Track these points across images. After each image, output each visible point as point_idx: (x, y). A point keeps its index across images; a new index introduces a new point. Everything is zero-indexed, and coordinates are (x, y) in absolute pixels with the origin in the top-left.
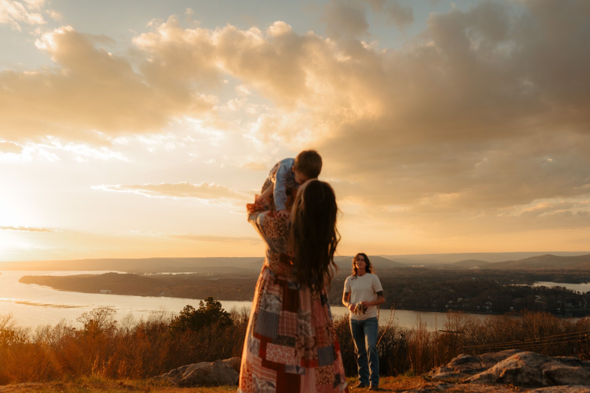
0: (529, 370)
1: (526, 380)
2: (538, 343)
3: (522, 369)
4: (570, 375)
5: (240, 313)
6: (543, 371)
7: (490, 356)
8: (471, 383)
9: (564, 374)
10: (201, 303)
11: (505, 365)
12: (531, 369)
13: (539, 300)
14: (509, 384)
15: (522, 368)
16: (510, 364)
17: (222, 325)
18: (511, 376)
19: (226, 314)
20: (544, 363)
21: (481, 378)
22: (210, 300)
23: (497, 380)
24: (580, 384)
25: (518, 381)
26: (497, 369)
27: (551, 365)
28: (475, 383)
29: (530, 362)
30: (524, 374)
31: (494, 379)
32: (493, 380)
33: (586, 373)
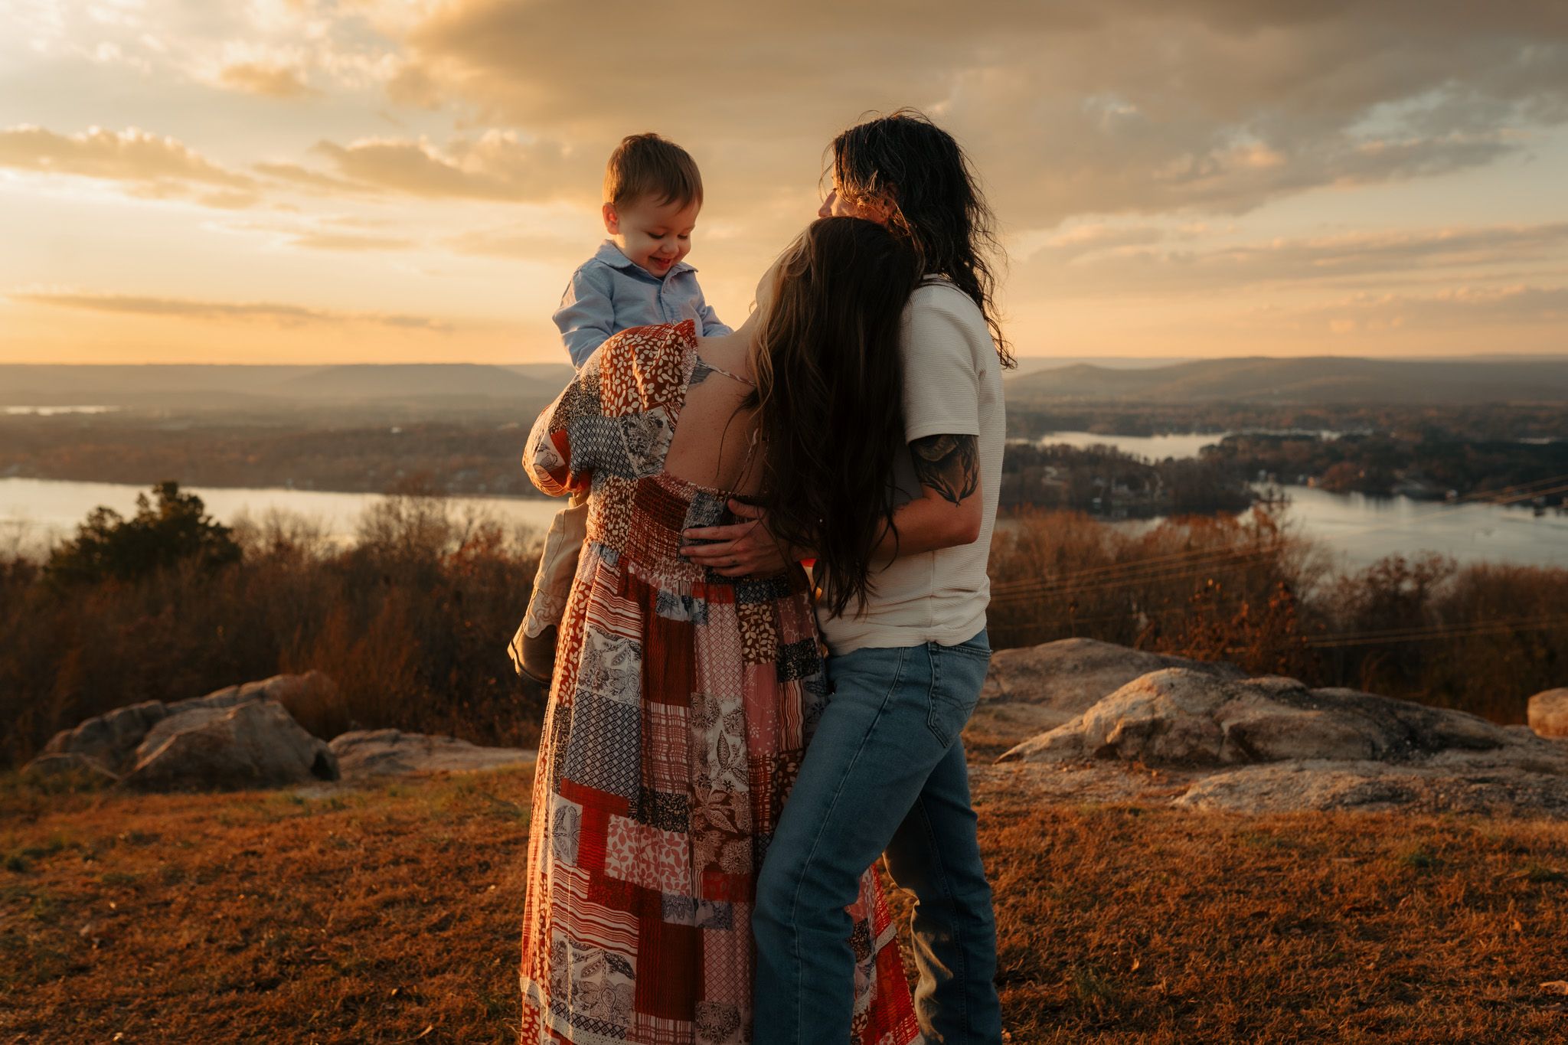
0: (1188, 722)
1: (1179, 751)
2: (1051, 589)
3: (1169, 721)
4: (1295, 733)
5: (261, 526)
6: (1226, 726)
7: (1019, 659)
8: (1025, 760)
9: (1280, 732)
10: (142, 500)
11: (1120, 711)
12: (1193, 719)
13: (1053, 479)
14: (1134, 763)
15: (1167, 717)
16: (1134, 708)
17: (214, 565)
18: (1138, 740)
19: (220, 531)
20: (1225, 702)
21: (1053, 746)
22: (168, 490)
23: (1098, 751)
24: (1319, 758)
25: (1155, 753)
26: (1098, 719)
27: (1243, 708)
28: (1036, 761)
29: (1187, 701)
30: (1172, 734)
31: (1091, 747)
32: (1088, 752)
33: (1336, 729)
